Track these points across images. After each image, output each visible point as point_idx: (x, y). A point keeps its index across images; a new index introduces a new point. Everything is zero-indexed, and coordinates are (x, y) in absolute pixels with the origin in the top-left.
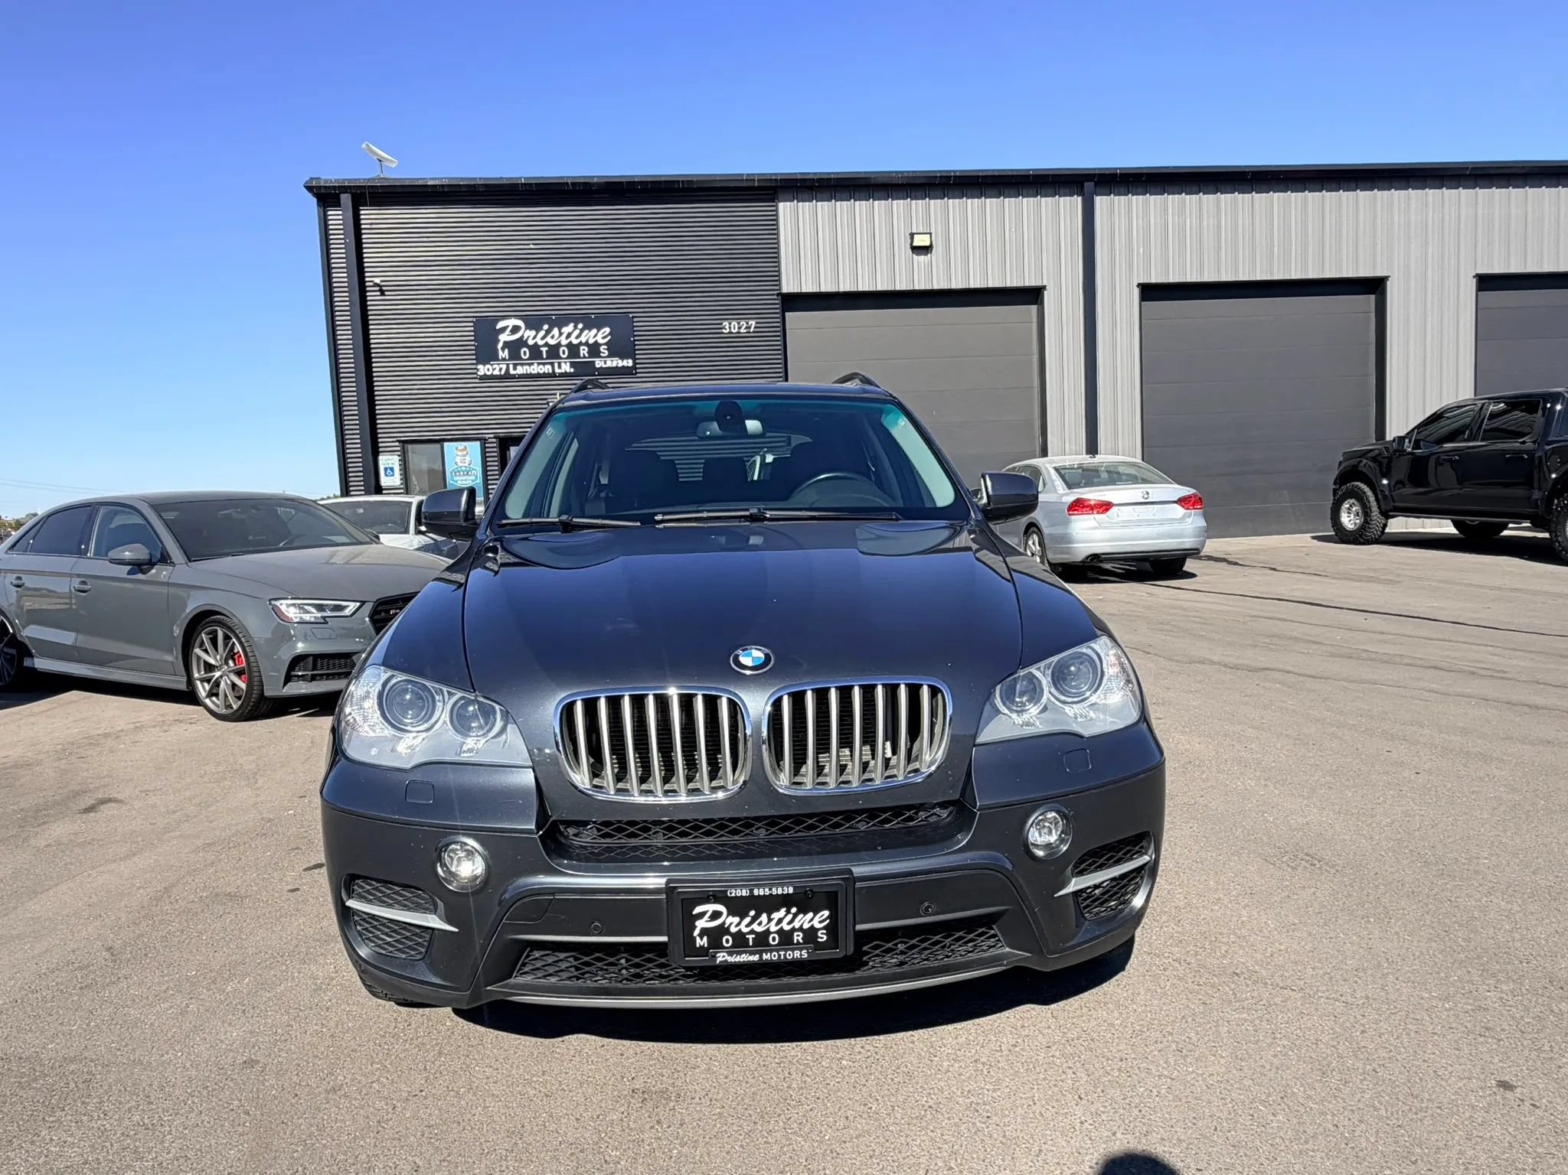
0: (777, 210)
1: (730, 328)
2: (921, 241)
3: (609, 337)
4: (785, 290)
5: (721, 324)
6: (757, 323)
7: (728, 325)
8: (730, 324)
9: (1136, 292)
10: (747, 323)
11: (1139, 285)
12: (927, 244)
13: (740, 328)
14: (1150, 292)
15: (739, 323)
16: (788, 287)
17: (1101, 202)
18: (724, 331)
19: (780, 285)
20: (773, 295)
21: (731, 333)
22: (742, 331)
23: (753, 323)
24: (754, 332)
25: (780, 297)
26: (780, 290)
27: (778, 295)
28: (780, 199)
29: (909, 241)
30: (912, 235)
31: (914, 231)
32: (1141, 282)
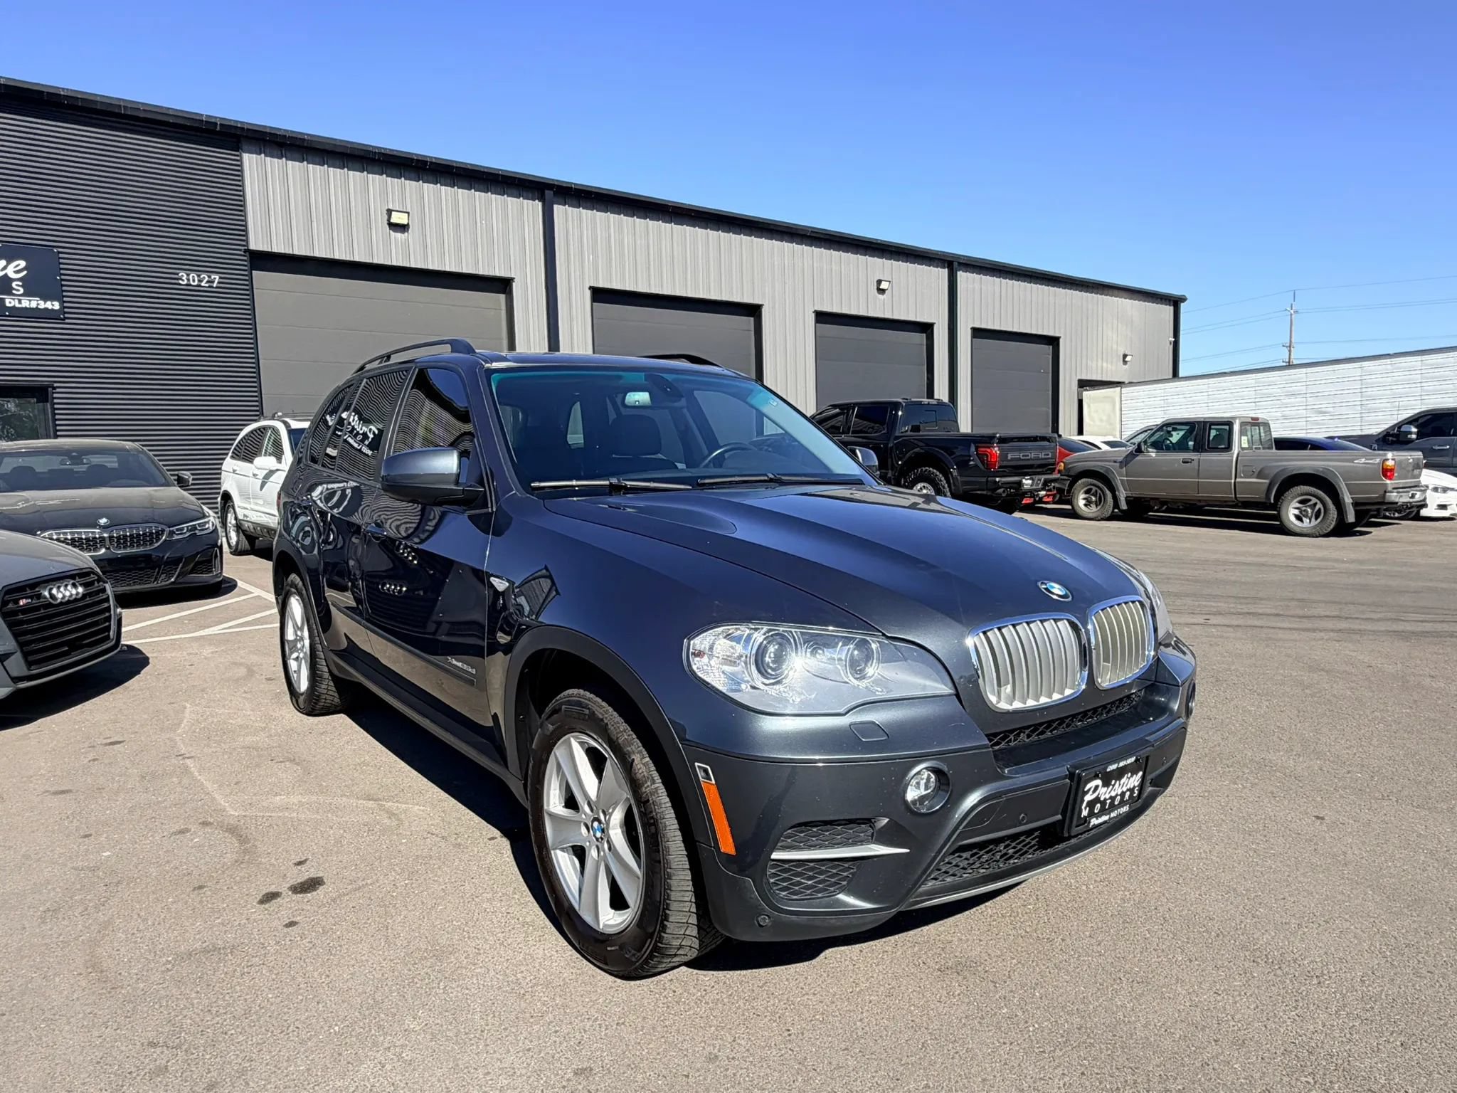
0: (241, 160)
1: (188, 280)
2: (397, 218)
3: (25, 272)
4: (252, 246)
5: (177, 274)
6: (220, 278)
7: (185, 276)
8: (188, 275)
9: (588, 294)
10: (209, 277)
11: (591, 288)
12: (405, 222)
13: (200, 281)
14: (599, 295)
15: (199, 276)
16: (257, 242)
17: (558, 210)
18: (181, 282)
19: (247, 241)
20: (240, 250)
21: (190, 285)
22: (203, 284)
23: (216, 278)
24: (217, 287)
25: (247, 254)
26: (247, 245)
27: (245, 251)
28: (245, 147)
29: (386, 217)
30: (389, 212)
31: (391, 207)
32: (592, 285)
